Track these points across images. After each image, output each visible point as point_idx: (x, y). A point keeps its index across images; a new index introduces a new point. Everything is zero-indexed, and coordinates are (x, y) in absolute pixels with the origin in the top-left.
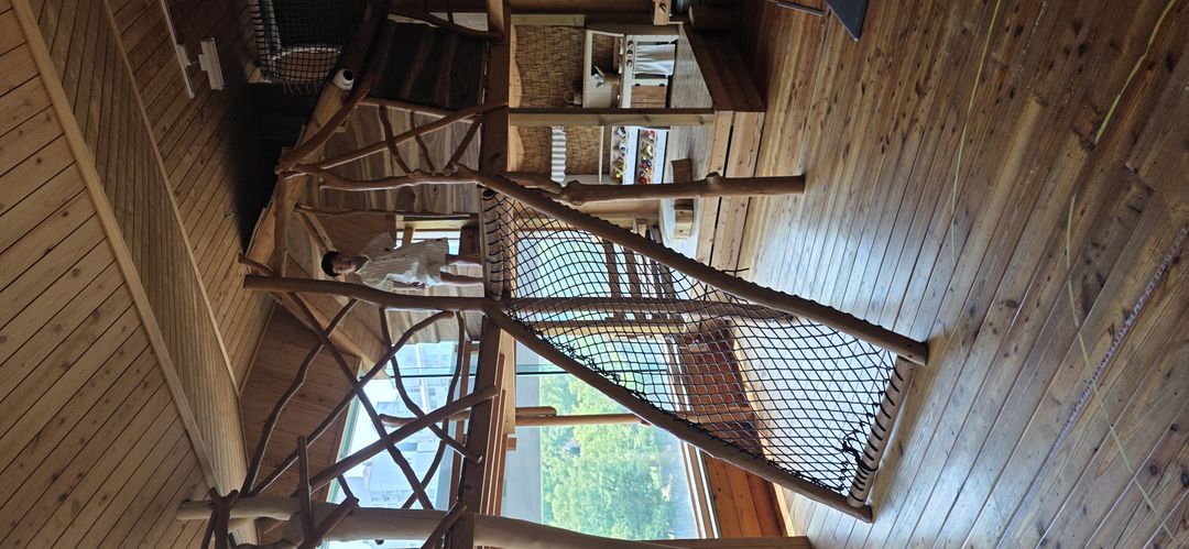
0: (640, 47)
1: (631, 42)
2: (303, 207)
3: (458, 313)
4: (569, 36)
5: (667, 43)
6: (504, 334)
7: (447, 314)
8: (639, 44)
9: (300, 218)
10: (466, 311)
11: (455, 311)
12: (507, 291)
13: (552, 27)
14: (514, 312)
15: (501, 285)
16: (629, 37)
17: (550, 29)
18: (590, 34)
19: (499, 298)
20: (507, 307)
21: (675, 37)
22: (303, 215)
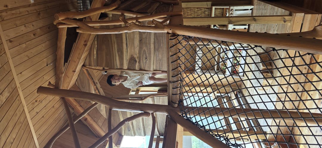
0: (236, 12)
1: (232, 10)
2: (87, 66)
3: (152, 114)
4: (204, 12)
5: (248, 10)
6: (180, 128)
7: (147, 114)
8: (236, 10)
9: (85, 72)
10: (157, 113)
11: (151, 112)
12: (181, 101)
13: (198, 8)
14: (186, 113)
15: (178, 97)
16: (232, 8)
17: (197, 10)
18: (214, 8)
19: (176, 105)
20: (181, 111)
21: (252, 7)
22: (87, 70)
